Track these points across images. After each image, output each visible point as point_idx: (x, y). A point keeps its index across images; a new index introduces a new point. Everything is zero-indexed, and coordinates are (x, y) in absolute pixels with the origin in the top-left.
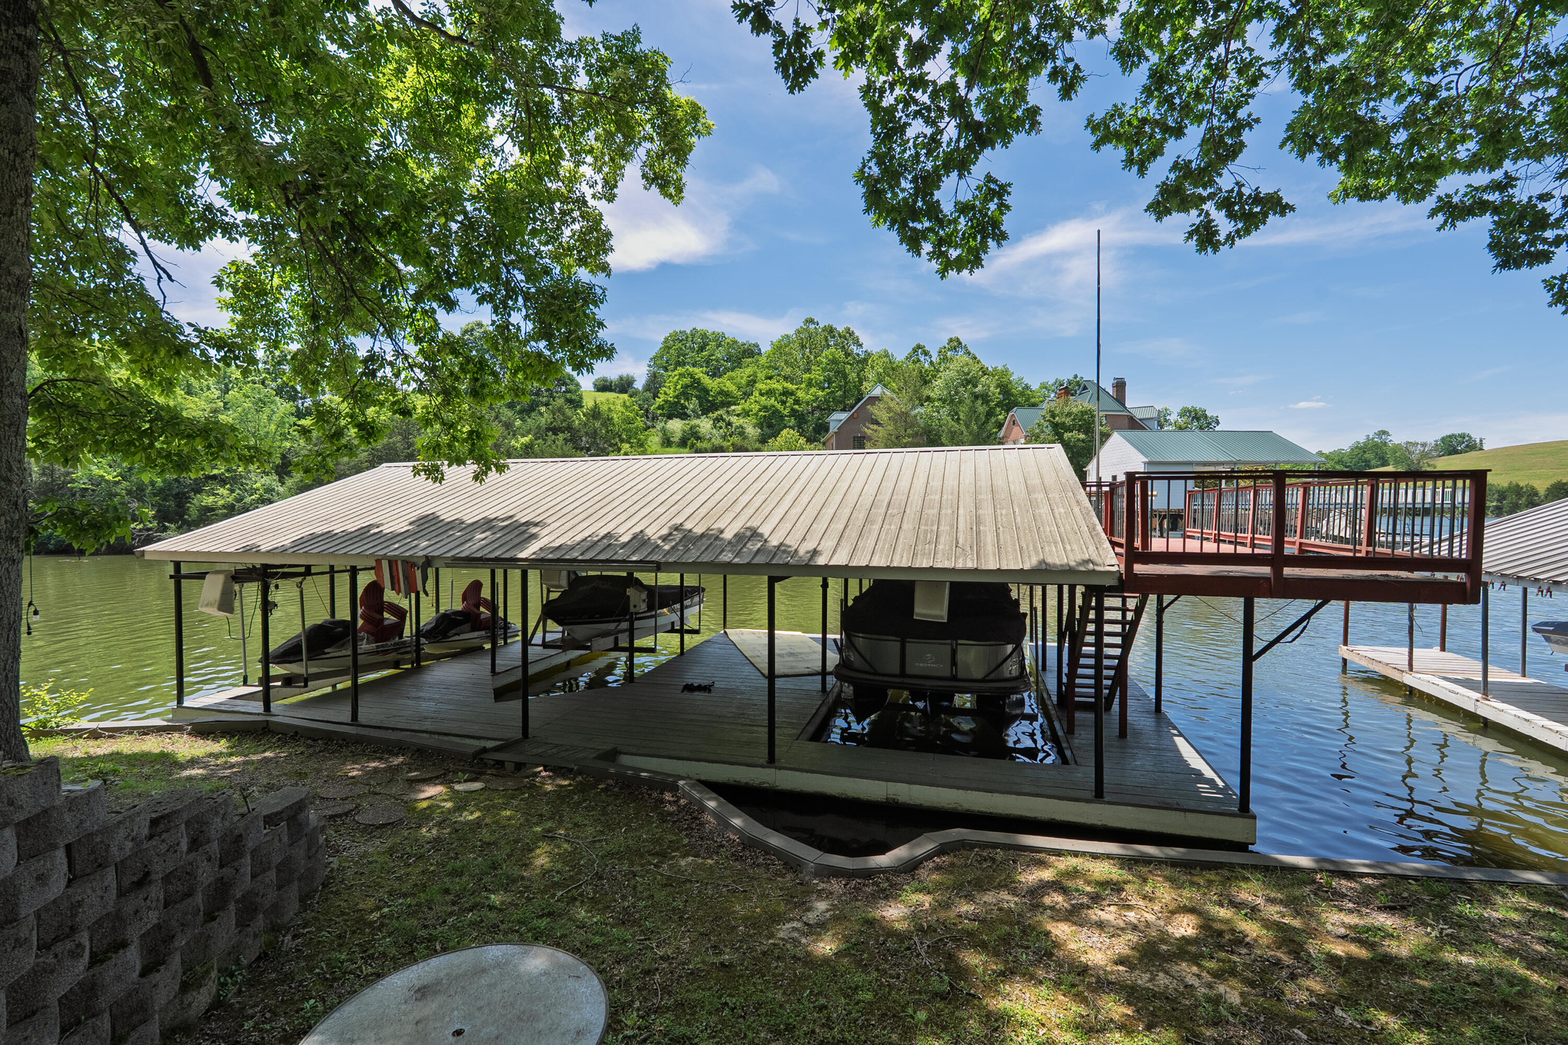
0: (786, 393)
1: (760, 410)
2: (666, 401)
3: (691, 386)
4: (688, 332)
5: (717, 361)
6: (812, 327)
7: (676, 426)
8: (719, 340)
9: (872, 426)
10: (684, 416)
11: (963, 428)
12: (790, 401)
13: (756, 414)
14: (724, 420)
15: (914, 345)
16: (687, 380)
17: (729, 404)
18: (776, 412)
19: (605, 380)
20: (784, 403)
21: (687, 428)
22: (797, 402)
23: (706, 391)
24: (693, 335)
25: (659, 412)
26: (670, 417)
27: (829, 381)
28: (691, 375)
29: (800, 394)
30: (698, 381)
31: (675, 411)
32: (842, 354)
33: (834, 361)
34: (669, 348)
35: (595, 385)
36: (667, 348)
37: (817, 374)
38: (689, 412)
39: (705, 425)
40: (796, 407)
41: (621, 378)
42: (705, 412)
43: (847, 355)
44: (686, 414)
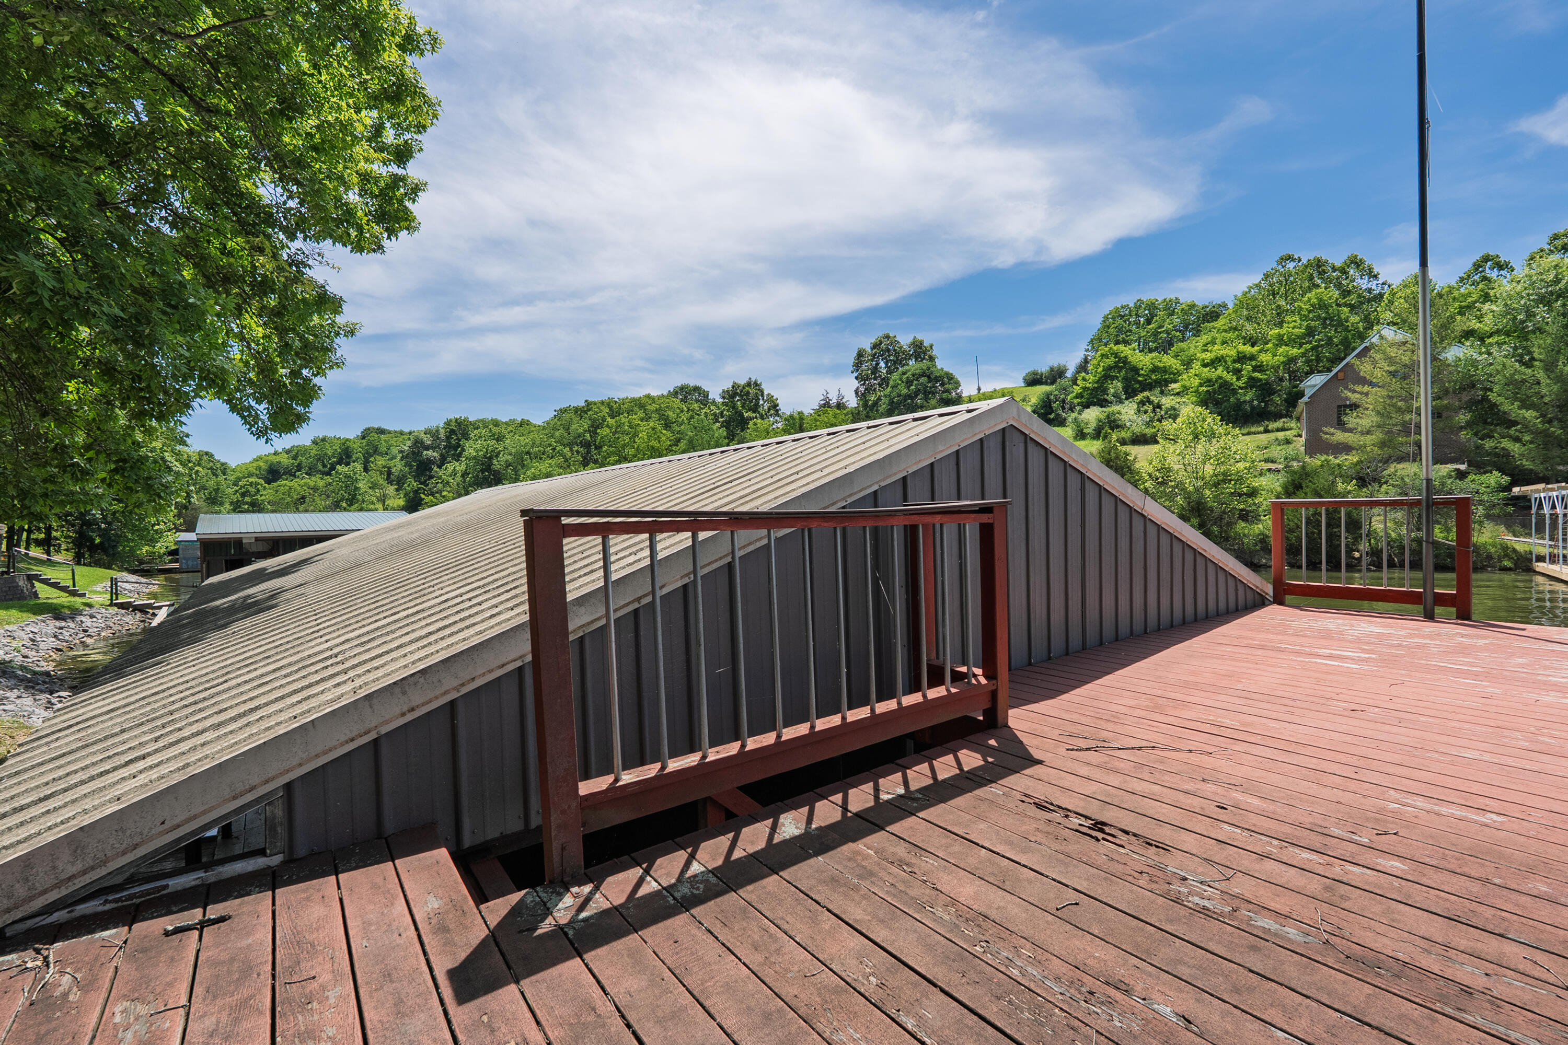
0: (1242, 358)
1: (1201, 385)
2: (1085, 389)
3: (1115, 367)
4: (1132, 305)
5: (1168, 332)
6: (1291, 265)
7: (1092, 415)
8: (1170, 308)
9: (1359, 388)
10: (1103, 403)
11: (1541, 375)
12: (1248, 367)
13: (1196, 391)
14: (1150, 402)
15: (1477, 257)
16: (1111, 361)
17: (1167, 382)
18: (1225, 385)
19: (1035, 373)
20: (1237, 372)
21: (1102, 417)
22: (1259, 368)
23: (1135, 370)
24: (1138, 307)
25: (1076, 401)
26: (1087, 406)
27: (1310, 332)
28: (1116, 355)
29: (1265, 358)
30: (1125, 361)
31: (1096, 397)
32: (1336, 293)
33: (1322, 305)
34: (1109, 327)
35: (1024, 379)
36: (1106, 327)
37: (1293, 326)
38: (1110, 398)
39: (1127, 411)
40: (1257, 375)
41: (1052, 369)
42: (1130, 393)
43: (1346, 293)
44: (1106, 400)
